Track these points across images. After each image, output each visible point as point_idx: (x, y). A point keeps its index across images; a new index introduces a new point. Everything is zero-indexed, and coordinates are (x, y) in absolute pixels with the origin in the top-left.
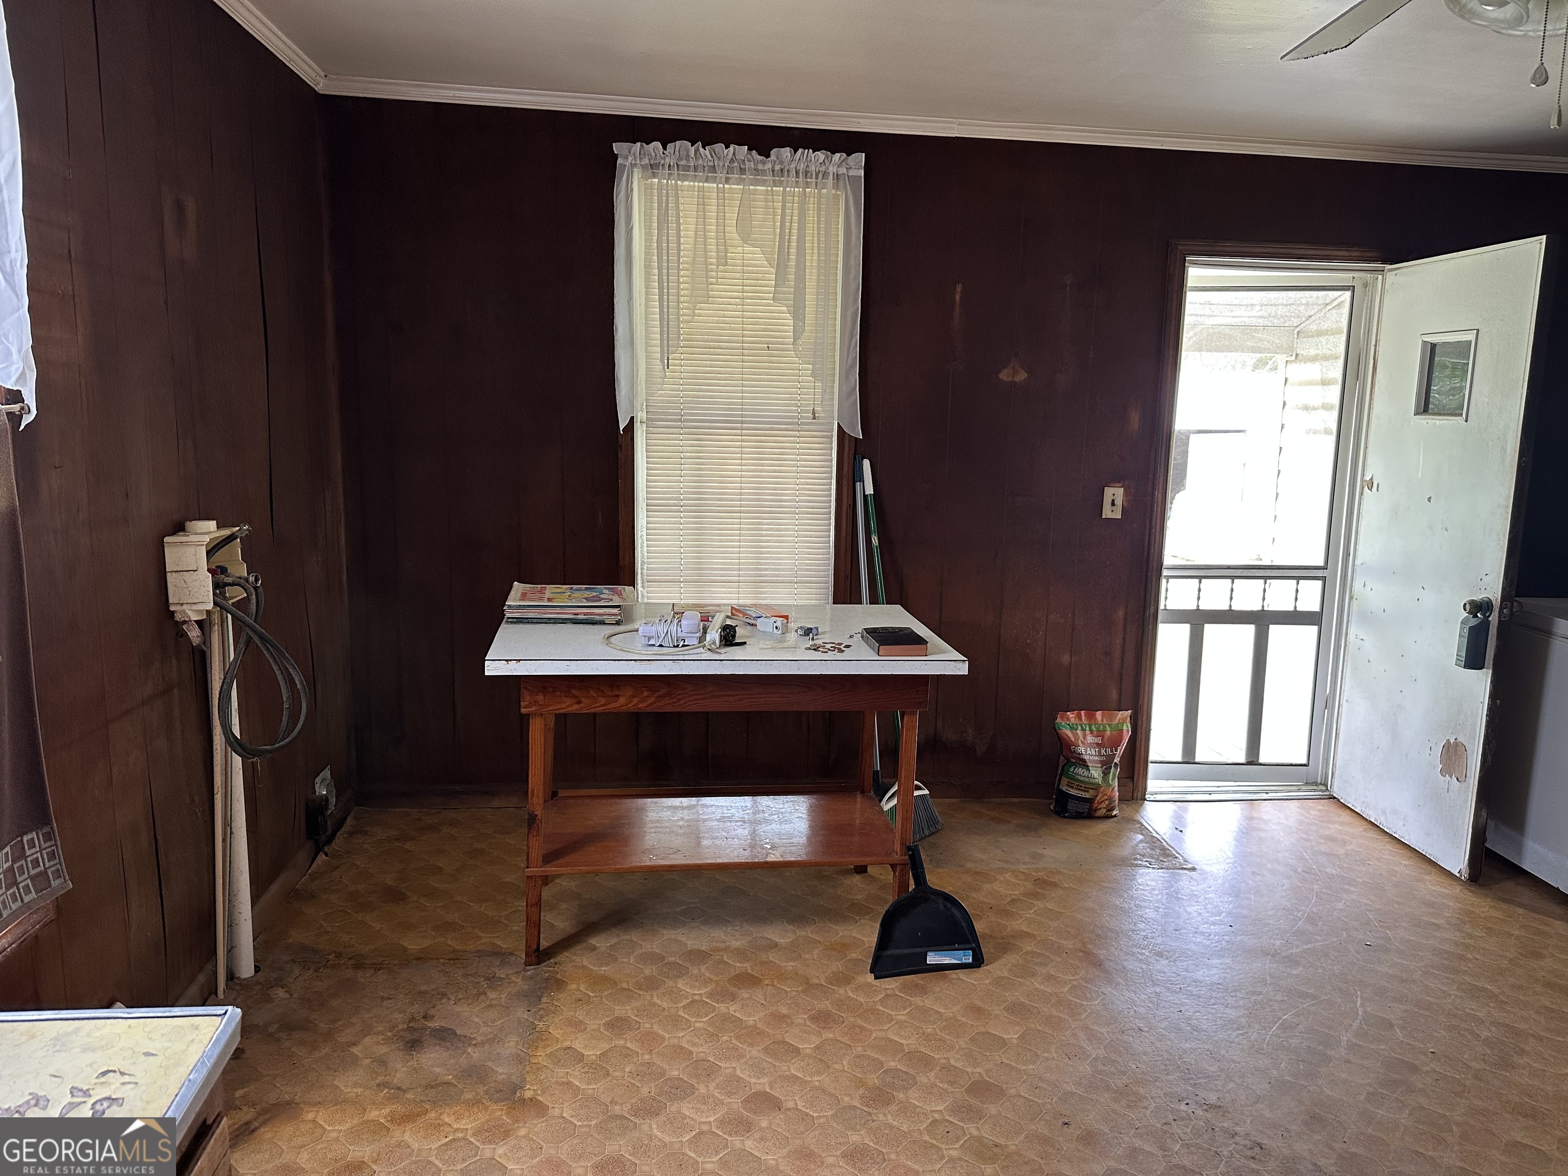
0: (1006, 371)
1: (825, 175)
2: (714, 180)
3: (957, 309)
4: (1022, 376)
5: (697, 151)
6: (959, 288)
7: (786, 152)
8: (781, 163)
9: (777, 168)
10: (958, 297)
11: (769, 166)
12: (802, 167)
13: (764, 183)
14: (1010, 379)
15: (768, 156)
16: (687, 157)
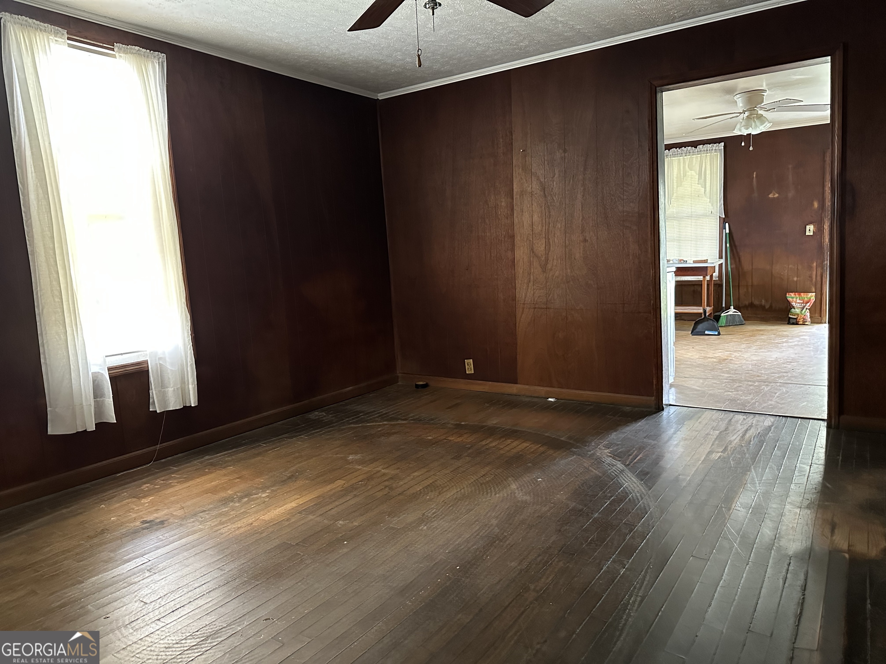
0: (771, 194)
1: (712, 150)
2: (682, 156)
3: (755, 179)
4: (777, 195)
5: (677, 150)
6: (755, 173)
7: (701, 146)
8: (700, 149)
9: (699, 150)
10: (754, 176)
11: (696, 150)
12: (705, 149)
13: (696, 155)
14: (772, 197)
15: (696, 148)
16: (675, 152)
